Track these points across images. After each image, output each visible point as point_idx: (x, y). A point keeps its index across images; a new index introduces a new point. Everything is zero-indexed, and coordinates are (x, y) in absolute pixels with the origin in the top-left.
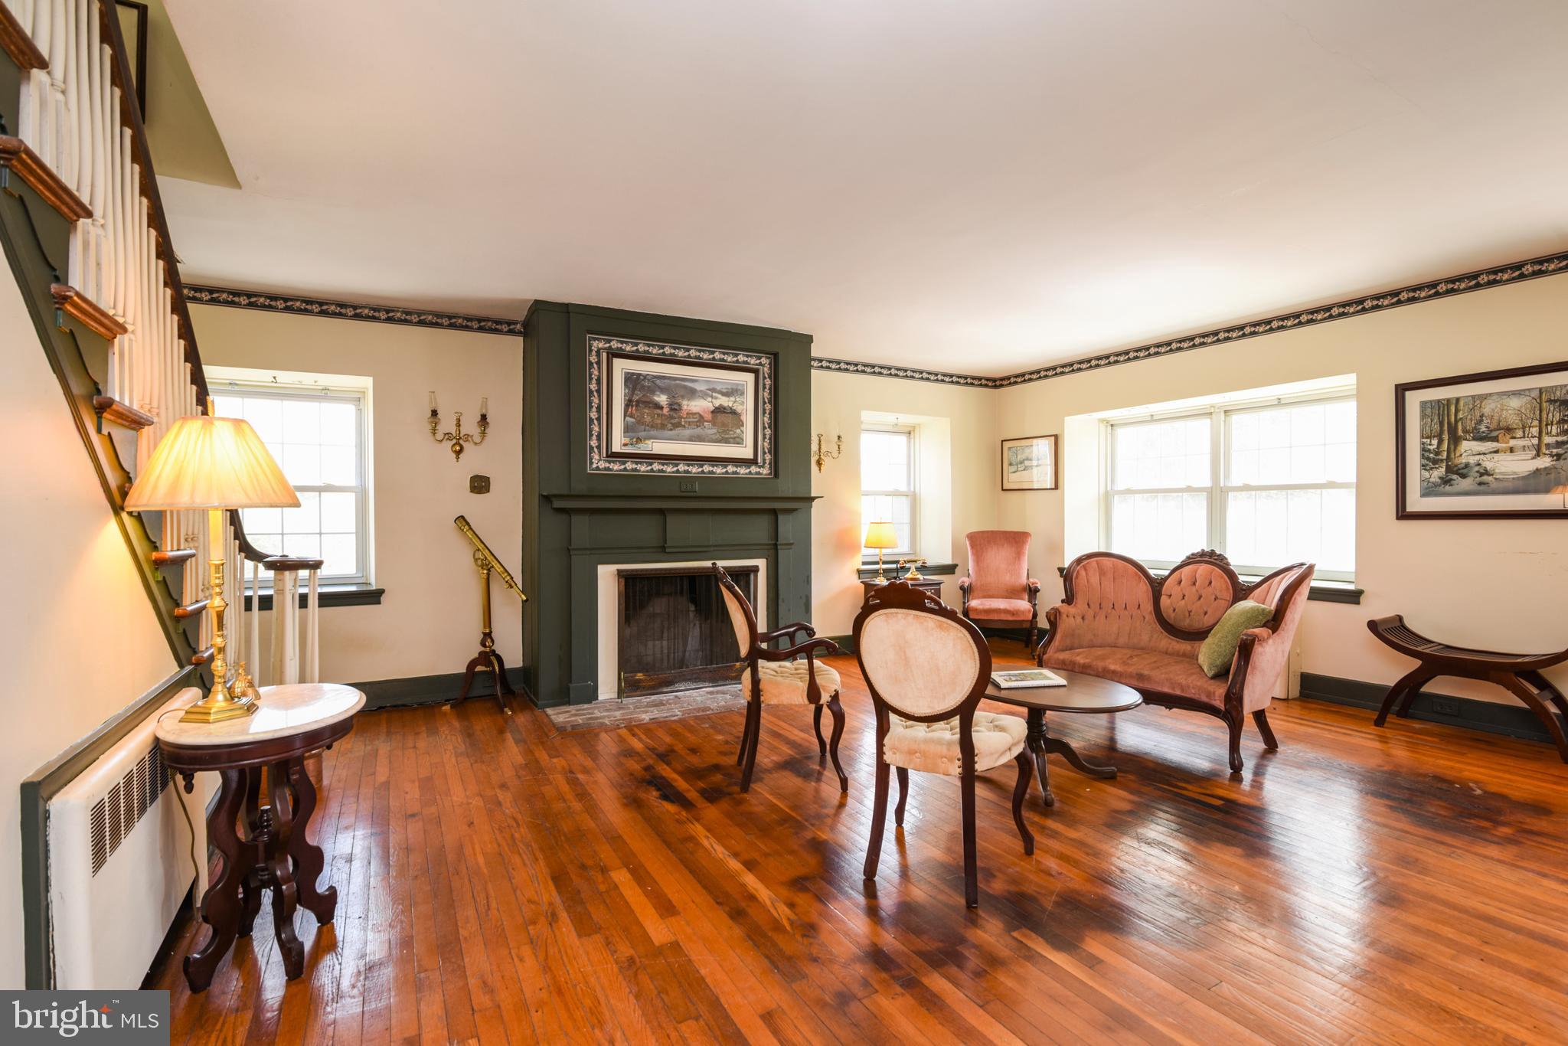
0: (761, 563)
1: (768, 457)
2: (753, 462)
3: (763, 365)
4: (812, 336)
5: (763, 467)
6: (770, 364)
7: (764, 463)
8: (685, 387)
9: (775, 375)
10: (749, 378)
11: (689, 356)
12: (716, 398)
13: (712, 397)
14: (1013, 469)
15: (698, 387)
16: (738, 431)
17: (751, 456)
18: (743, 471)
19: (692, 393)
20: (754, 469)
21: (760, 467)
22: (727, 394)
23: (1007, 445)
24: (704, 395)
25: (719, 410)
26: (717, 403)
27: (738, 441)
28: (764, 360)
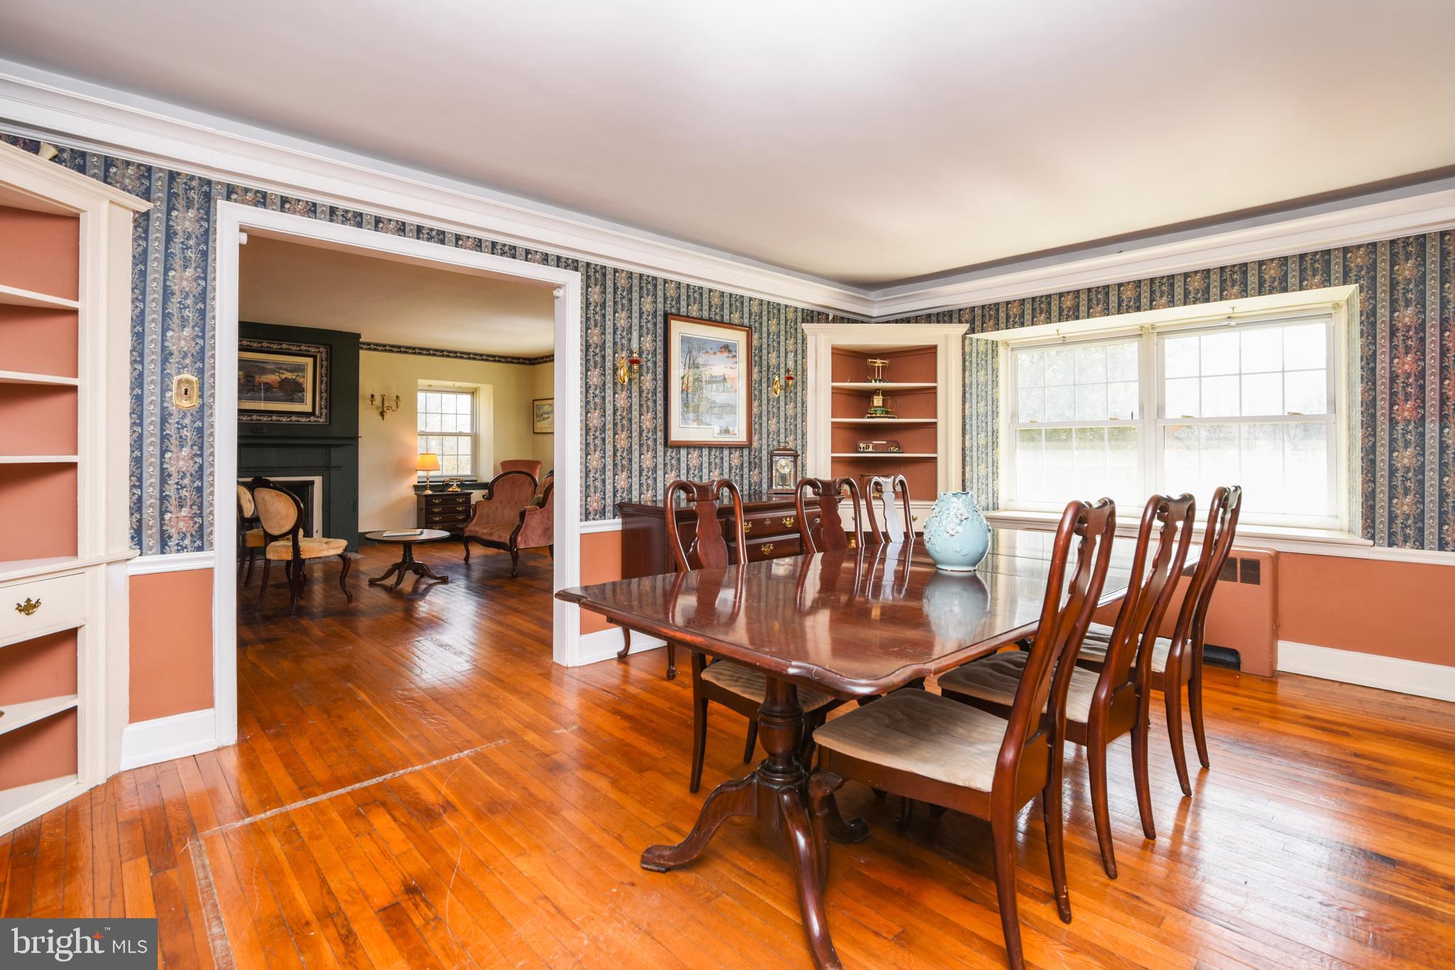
0: (318, 481)
1: (324, 411)
2: (313, 414)
3: (322, 353)
4: (360, 335)
5: (320, 417)
6: (327, 352)
7: (321, 414)
8: (258, 366)
9: (330, 358)
10: (310, 361)
11: (262, 347)
12: (282, 373)
13: (279, 373)
14: (538, 419)
15: (268, 366)
16: (300, 394)
17: (310, 410)
18: (304, 420)
19: (264, 371)
20: (312, 419)
21: (318, 417)
22: (291, 371)
23: (536, 403)
24: (273, 372)
25: (284, 382)
26: (283, 377)
27: (302, 401)
28: (321, 349)
